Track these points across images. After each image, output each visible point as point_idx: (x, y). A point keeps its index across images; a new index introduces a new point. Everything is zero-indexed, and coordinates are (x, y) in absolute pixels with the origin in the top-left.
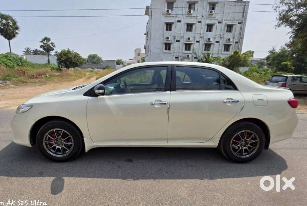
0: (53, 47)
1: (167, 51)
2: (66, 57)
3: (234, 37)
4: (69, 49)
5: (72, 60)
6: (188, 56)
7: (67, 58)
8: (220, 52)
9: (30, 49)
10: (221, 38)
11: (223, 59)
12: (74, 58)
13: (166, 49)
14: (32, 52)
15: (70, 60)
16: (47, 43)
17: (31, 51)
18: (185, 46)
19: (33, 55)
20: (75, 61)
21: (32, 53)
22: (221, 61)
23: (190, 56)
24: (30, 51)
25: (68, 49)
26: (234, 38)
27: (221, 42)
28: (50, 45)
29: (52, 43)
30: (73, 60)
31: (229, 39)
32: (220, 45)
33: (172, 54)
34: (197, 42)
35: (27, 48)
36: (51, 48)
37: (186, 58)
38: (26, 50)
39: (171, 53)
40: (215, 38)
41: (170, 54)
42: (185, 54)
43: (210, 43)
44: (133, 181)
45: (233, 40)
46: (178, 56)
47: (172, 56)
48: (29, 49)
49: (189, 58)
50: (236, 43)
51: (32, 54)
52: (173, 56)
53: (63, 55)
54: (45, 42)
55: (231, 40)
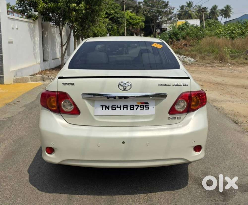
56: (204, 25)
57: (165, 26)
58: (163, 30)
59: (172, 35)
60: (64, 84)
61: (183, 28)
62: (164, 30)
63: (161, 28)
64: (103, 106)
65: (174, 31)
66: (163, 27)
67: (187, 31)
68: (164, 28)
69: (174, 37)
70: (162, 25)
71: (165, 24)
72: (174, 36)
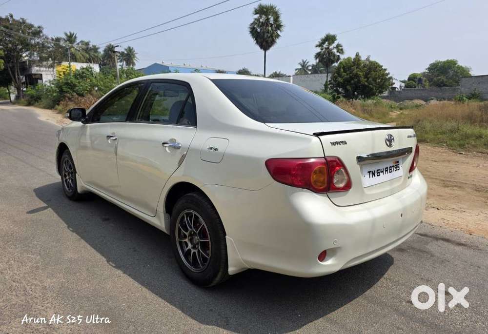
0: (338, 54)
2: (347, 75)
4: (360, 55)
5: (359, 81)
7: (350, 77)
9: (308, 63)
12: (366, 76)
14: (310, 68)
15: (356, 80)
16: (328, 48)
17: (310, 66)
19: (311, 74)
20: (366, 83)
21: (310, 70)
24: (308, 67)
25: (357, 55)
28: (335, 51)
29: (338, 46)
30: (363, 80)
35: (303, 61)
36: (334, 55)
38: (301, 65)
48: (306, 63)
51: (310, 72)
53: (342, 70)
54: (326, 45)
56: (118, 74)
57: (37, 70)
58: (34, 77)
59: (64, 87)
60: (333, 144)
61: (84, 74)
62: (36, 77)
63: (30, 73)
64: (369, 172)
65: (67, 80)
66: (33, 73)
67: (91, 81)
68: (35, 74)
69: (69, 90)
70: (32, 68)
71: (37, 66)
72: (69, 88)
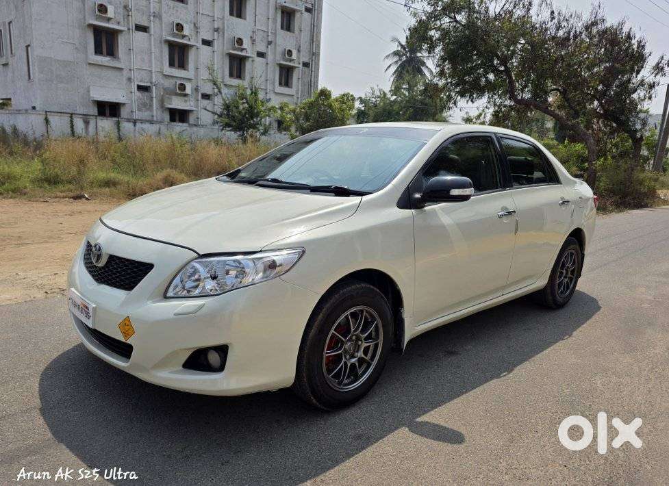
1: (104, 60)
3: (300, 47)
6: (182, 87)
8: (269, 87)
10: (270, 43)
11: (294, 111)
13: (98, 51)
18: (170, 49)
22: (289, 116)
23: (188, 90)
26: (299, 51)
27: (270, 57)
31: (290, 53)
32: (269, 66)
33: (125, 72)
34: (207, 43)
37: (177, 94)
39: (121, 69)
40: (253, 41)
41: (117, 73)
42: (172, 81)
43: (243, 54)
44: (511, 375)
45: (299, 58)
46: (148, 84)
47: (125, 81)
49: (186, 95)
50: (306, 65)
52: (129, 79)
55: (294, 56)
